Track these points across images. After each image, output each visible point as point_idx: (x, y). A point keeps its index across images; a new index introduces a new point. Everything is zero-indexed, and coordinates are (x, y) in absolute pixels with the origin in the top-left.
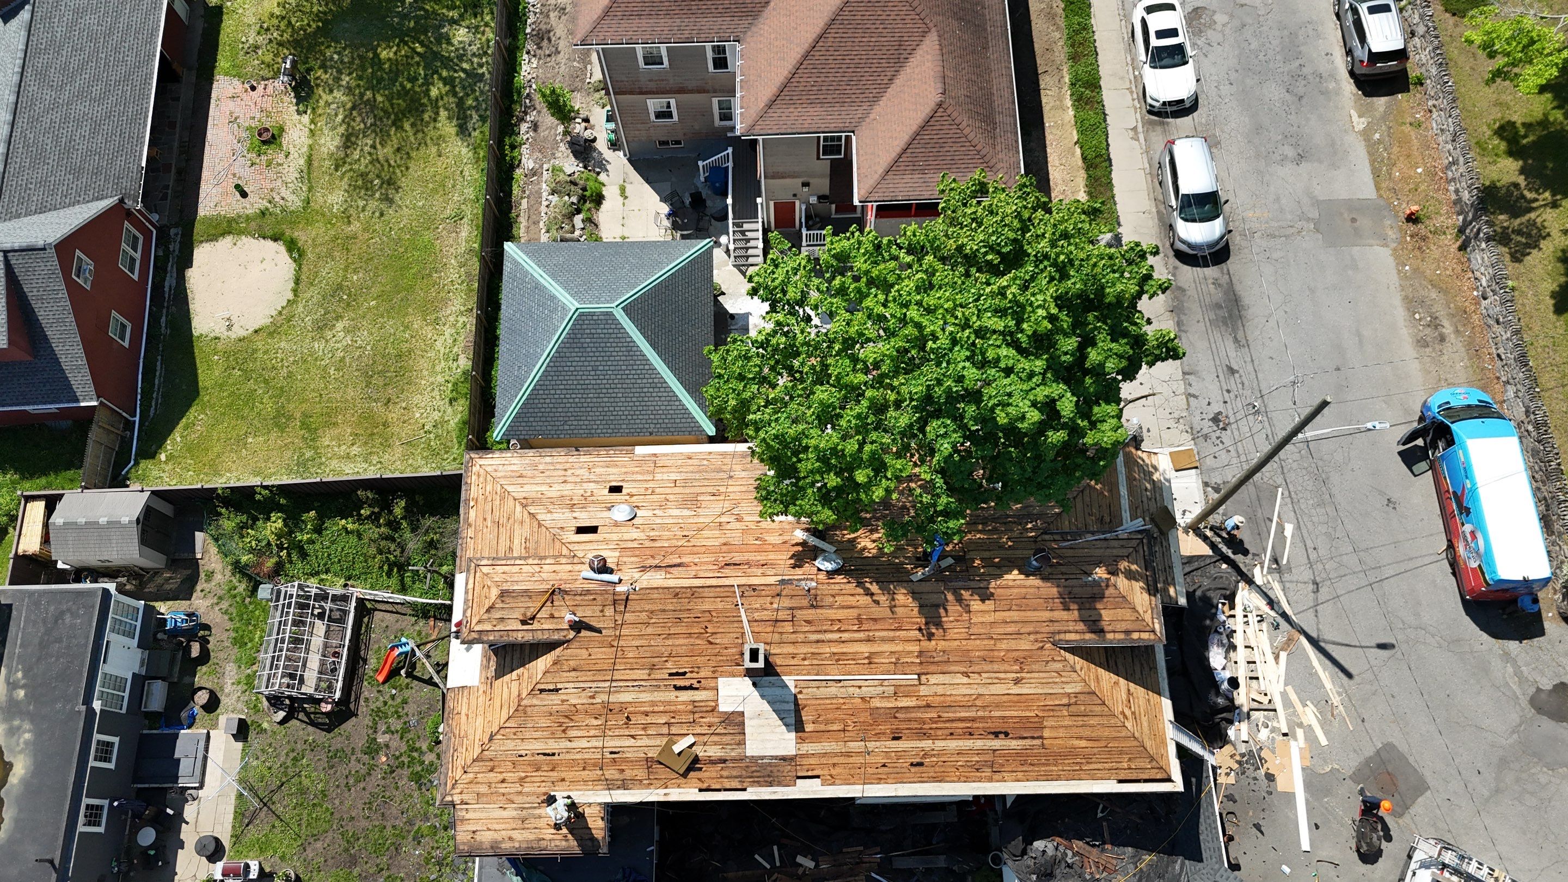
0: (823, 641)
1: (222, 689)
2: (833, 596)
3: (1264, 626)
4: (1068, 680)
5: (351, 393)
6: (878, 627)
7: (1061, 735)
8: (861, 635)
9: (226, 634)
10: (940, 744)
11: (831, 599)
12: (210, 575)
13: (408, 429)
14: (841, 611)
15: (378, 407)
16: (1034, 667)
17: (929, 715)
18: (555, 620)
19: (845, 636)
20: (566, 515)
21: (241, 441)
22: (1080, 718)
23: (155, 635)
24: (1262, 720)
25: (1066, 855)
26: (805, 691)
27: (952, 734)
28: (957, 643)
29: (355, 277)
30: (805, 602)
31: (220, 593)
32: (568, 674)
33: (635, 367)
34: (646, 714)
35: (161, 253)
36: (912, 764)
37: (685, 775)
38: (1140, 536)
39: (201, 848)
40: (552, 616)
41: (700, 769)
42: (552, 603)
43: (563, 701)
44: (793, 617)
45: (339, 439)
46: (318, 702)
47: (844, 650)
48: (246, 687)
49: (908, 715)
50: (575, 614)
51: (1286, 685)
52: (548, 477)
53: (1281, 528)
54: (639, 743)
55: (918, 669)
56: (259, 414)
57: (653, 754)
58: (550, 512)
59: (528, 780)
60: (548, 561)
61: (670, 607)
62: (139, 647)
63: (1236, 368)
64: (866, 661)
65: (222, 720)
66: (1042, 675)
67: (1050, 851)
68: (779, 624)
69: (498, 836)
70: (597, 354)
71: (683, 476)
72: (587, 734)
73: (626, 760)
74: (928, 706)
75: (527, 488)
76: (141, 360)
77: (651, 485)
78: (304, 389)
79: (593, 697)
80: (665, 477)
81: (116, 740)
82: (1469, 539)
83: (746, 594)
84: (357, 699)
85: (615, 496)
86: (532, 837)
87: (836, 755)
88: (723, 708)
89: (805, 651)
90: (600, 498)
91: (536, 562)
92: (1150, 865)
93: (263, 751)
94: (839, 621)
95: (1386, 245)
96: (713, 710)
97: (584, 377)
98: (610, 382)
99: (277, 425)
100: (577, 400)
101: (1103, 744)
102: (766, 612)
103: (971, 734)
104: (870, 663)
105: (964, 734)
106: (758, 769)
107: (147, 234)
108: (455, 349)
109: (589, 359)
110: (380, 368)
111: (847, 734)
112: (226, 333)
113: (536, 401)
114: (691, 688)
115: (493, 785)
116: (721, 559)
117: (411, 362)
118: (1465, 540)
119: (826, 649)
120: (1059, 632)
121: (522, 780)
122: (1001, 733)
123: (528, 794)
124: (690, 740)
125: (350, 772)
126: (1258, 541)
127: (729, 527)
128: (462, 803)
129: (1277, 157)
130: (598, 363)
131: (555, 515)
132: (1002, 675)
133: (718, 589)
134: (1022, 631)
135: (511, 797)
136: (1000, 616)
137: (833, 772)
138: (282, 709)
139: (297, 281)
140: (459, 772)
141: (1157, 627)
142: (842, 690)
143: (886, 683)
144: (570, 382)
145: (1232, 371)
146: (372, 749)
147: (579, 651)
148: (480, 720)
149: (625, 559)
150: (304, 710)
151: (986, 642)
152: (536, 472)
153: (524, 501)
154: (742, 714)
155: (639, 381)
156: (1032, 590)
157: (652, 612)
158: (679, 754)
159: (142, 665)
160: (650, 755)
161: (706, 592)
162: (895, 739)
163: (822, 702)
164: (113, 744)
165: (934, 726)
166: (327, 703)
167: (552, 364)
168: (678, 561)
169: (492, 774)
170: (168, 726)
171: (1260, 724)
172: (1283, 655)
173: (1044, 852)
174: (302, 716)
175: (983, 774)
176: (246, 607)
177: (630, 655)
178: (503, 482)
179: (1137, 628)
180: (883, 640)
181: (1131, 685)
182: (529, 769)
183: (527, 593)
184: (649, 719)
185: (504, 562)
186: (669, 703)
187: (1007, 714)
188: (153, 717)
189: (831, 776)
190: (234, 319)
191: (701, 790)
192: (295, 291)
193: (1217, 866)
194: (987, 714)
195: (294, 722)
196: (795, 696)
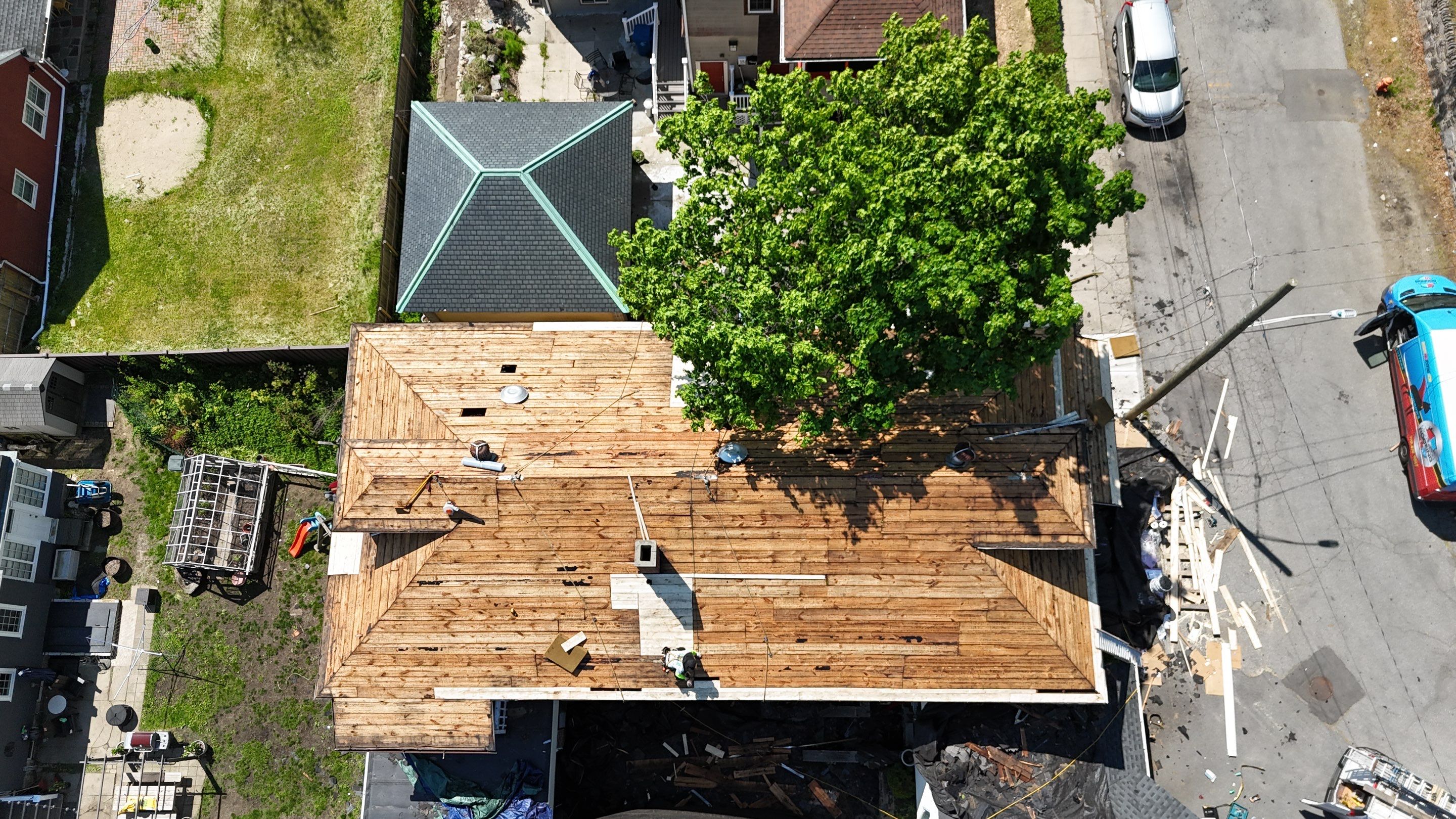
0: (724, 538)
1: (134, 559)
2: (735, 490)
3: (1201, 522)
4: (988, 584)
5: (263, 260)
6: (782, 524)
7: (978, 642)
8: (765, 532)
9: (138, 505)
10: (848, 648)
11: (733, 493)
12: (122, 444)
13: (320, 299)
14: (743, 506)
15: (291, 276)
16: (952, 570)
17: (837, 618)
18: (434, 509)
19: (748, 533)
20: (453, 395)
21: (152, 309)
22: (999, 625)
23: (66, 503)
24: (1193, 620)
25: (980, 762)
26: (703, 589)
27: (860, 638)
28: (869, 542)
29: (269, 140)
30: (704, 496)
31: (132, 462)
32: (449, 566)
33: (544, 238)
34: (534, 610)
35: (70, 110)
36: (817, 668)
37: (576, 673)
38: (1073, 431)
39: (112, 718)
40: (430, 505)
41: (592, 668)
42: (430, 490)
43: (445, 594)
44: (692, 511)
45: (251, 309)
46: (228, 574)
47: (747, 548)
48: (157, 558)
49: (815, 617)
50: (453, 503)
51: (1220, 584)
52: (438, 353)
53: (1224, 421)
54: (527, 639)
55: (826, 569)
56: (170, 281)
57: (541, 651)
58: (436, 392)
59: (410, 674)
60: (428, 445)
61: (558, 498)
62: (47, 515)
63: (1185, 250)
64: (770, 560)
65: (134, 590)
66: (962, 578)
67: (963, 758)
68: (676, 518)
69: (379, 731)
70: (504, 223)
71: (583, 356)
72: (471, 629)
73: (512, 657)
74: (836, 608)
75: (413, 365)
76: (51, 222)
77: (547, 365)
78: (216, 255)
79: (476, 591)
80: (563, 356)
81: (23, 609)
82: (1426, 437)
83: (641, 486)
84: (270, 573)
85: (508, 376)
86: (415, 733)
87: (736, 657)
88: (615, 605)
89: (704, 548)
90: (491, 378)
91: (415, 446)
92: (1068, 774)
93: (175, 622)
94: (742, 516)
95: (1354, 120)
96: (606, 607)
97: (490, 248)
98: (518, 253)
99: (188, 292)
100: (483, 272)
101: (1023, 652)
102: (662, 506)
103: (881, 638)
104: (774, 562)
105: (874, 638)
106: (653, 669)
107: (55, 91)
108: (370, 217)
109: (495, 227)
110: (293, 235)
111: (749, 635)
112: (137, 196)
113: (440, 272)
114: (581, 583)
115: (373, 679)
116: (616, 447)
117: (325, 230)
118: (1422, 437)
119: (727, 546)
120: (980, 534)
121: (404, 674)
122: (913, 637)
123: (410, 689)
124: (581, 637)
125: (263, 645)
126: (1199, 434)
127: (627, 412)
128: (341, 696)
129: (1242, 22)
130: (504, 233)
131: (441, 395)
132: (916, 578)
133: (610, 481)
134: (940, 531)
135: (393, 691)
136: (916, 515)
137: (734, 674)
138: (194, 581)
139: (209, 144)
140: (338, 663)
141: (1088, 530)
142: (745, 589)
143: (791, 583)
144: (475, 252)
145: (1181, 253)
146: (285, 623)
147: (460, 542)
148: (359, 611)
149: (511, 445)
150: (217, 582)
151: (900, 542)
152: (425, 348)
153: (409, 379)
154: (636, 612)
155: (548, 253)
156: (952, 489)
157: (538, 503)
158: (570, 652)
159: (52, 533)
160: (538, 652)
161: (598, 484)
162: (799, 641)
163: (721, 601)
164: (18, 614)
165: (842, 629)
166: (239, 576)
167: (456, 232)
168: (569, 448)
169: (371, 668)
170: (80, 595)
171: (1191, 624)
172: (1219, 554)
173: (957, 758)
174: (214, 587)
175: (893, 680)
176: (158, 478)
177: (517, 548)
178: (388, 357)
179: (1065, 531)
180: (789, 538)
181: (1057, 589)
182: (410, 663)
183: (402, 481)
184: (537, 616)
185: (380, 445)
186: (558, 599)
187: (920, 618)
188: (64, 585)
189: (731, 678)
190: (145, 181)
191: (592, 689)
192: (207, 153)
193: (1138, 775)
194: (899, 618)
195: (207, 594)
196: (694, 594)
